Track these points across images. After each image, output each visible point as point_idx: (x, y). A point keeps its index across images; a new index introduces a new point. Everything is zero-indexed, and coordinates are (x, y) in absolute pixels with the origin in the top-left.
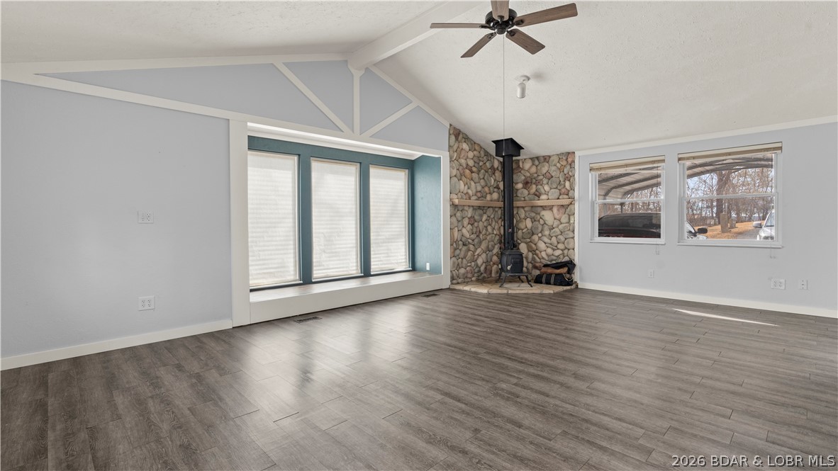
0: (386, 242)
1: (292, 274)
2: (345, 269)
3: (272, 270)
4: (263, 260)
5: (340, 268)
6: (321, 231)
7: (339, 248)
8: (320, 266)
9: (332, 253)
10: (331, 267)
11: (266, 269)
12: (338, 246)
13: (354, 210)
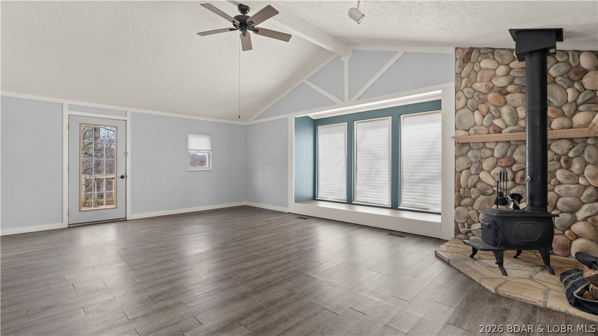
0: (421, 183)
1: (343, 196)
2: (380, 200)
3: (335, 192)
4: (331, 185)
5: (376, 198)
6: (363, 170)
7: (375, 183)
8: (361, 194)
9: (370, 186)
10: (370, 196)
11: (332, 190)
12: (374, 181)
13: (387, 155)
